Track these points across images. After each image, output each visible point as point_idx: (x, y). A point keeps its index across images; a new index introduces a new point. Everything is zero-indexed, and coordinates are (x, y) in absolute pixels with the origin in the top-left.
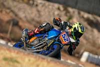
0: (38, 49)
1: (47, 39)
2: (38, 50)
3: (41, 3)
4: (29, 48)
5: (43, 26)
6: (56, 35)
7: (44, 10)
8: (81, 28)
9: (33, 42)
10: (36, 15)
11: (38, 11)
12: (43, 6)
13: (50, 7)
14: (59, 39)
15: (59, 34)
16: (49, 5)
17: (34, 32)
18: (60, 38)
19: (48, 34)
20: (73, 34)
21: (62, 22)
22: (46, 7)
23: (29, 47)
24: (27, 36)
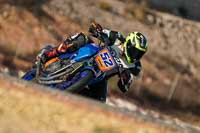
3: (170, 21)
5: (73, 40)
7: (177, 33)
8: (140, 40)
10: (159, 44)
11: (165, 37)
12: (173, 27)
13: (189, 28)
16: (185, 25)
19: (77, 53)
22: (180, 29)
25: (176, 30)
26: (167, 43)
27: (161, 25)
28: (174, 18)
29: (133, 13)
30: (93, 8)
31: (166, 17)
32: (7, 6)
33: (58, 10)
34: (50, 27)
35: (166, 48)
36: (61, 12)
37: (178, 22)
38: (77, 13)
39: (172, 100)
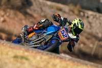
0: (36, 44)
1: (45, 34)
2: (36, 46)
3: (92, 15)
4: (27, 44)
5: (42, 23)
6: (54, 31)
8: (81, 24)
9: (31, 37)
12: (94, 18)
14: (57, 35)
15: (58, 30)
16: (100, 17)
17: (33, 28)
18: (59, 34)
19: (46, 30)
20: (72, 30)
21: (62, 18)
22: (97, 19)
23: (27, 42)
24: (26, 32)
25: (95, 19)
26: (91, 26)
27: (88, 17)
28: (94, 13)
29: (73, 12)
30: (53, 10)
31: (90, 13)
32: (8, 10)
33: (35, 11)
34: (31, 20)
35: (90, 29)
36: (36, 12)
37: (96, 15)
38: (45, 12)
39: (94, 55)
